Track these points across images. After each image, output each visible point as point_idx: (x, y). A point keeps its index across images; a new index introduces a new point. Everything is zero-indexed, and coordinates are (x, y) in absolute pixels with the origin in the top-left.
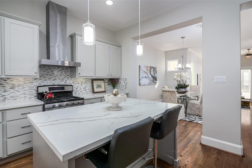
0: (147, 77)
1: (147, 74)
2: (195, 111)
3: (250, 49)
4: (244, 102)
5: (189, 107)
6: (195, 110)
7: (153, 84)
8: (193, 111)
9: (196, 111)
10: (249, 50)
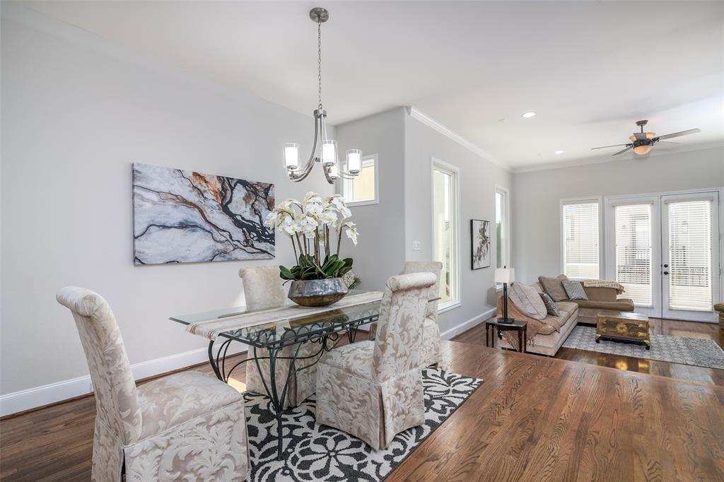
0: (200, 221)
1: (201, 212)
2: (350, 412)
3: (645, 122)
4: (628, 325)
5: (328, 385)
6: (350, 405)
7: (250, 256)
8: (343, 409)
9: (353, 410)
10: (641, 123)
